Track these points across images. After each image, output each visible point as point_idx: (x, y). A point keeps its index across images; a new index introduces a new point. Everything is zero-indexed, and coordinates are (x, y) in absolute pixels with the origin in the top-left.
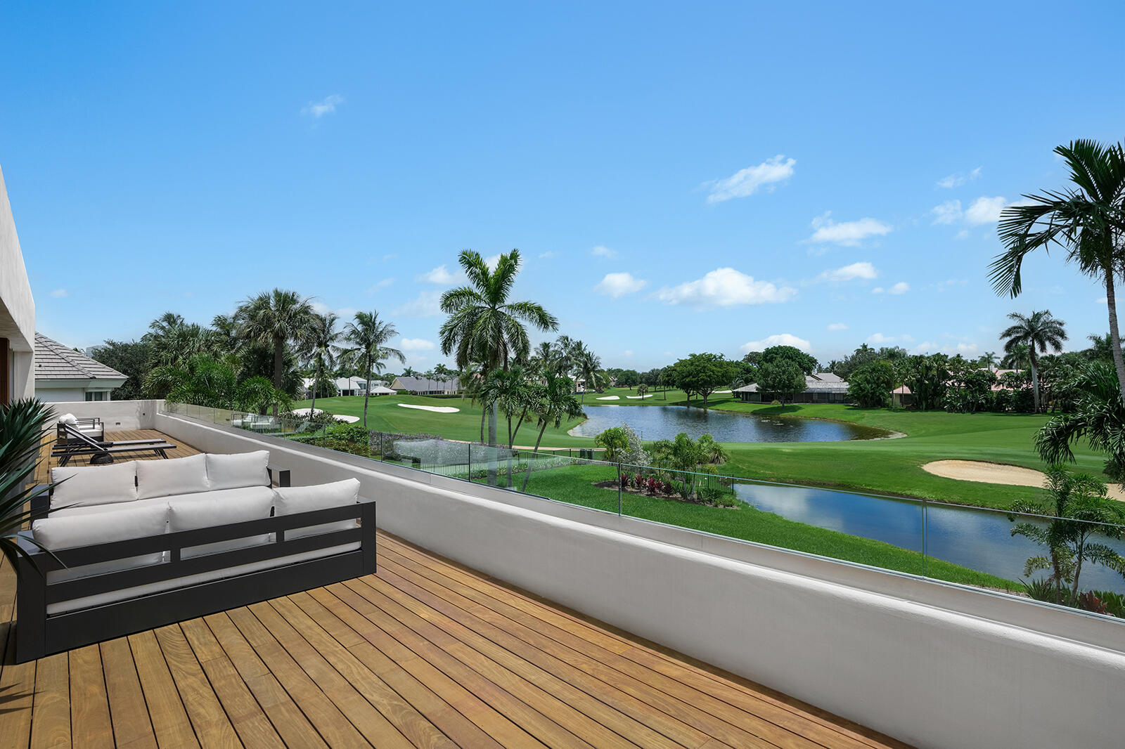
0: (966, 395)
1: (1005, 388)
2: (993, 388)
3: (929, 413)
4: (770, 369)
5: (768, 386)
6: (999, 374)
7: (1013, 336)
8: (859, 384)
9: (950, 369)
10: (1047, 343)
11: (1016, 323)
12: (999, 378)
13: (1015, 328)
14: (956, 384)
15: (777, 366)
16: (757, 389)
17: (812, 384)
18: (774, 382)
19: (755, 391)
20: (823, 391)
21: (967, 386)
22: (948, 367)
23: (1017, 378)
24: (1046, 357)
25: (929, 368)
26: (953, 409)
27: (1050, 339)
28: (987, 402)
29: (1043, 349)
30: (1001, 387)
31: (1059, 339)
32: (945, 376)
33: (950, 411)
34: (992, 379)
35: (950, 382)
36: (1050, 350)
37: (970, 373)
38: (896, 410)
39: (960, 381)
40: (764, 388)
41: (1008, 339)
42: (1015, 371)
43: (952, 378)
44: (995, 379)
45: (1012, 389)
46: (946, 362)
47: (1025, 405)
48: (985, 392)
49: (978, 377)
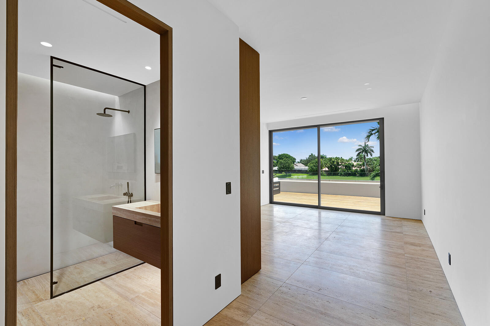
0: (345, 170)
1: (357, 168)
2: (353, 168)
3: (334, 177)
4: (282, 162)
5: (281, 168)
6: (355, 164)
7: (359, 151)
8: (312, 167)
9: (340, 162)
10: (369, 154)
11: (360, 147)
13: (359, 149)
14: (342, 167)
15: (285, 161)
16: (278, 169)
17: (296, 168)
18: (284, 166)
19: (277, 169)
20: (299, 169)
21: (346, 168)
23: (360, 165)
24: (368, 159)
25: (334, 162)
26: (341, 175)
27: (370, 152)
28: (351, 173)
29: (367, 156)
30: (355, 168)
31: (372, 152)
32: (338, 164)
34: (353, 166)
35: (340, 167)
36: (369, 156)
37: (346, 163)
38: (324, 176)
39: (343, 166)
41: (358, 152)
42: (359, 163)
43: (340, 165)
44: (354, 165)
45: (359, 169)
46: (339, 160)
47: (363, 174)
48: (351, 170)
49: (348, 165)
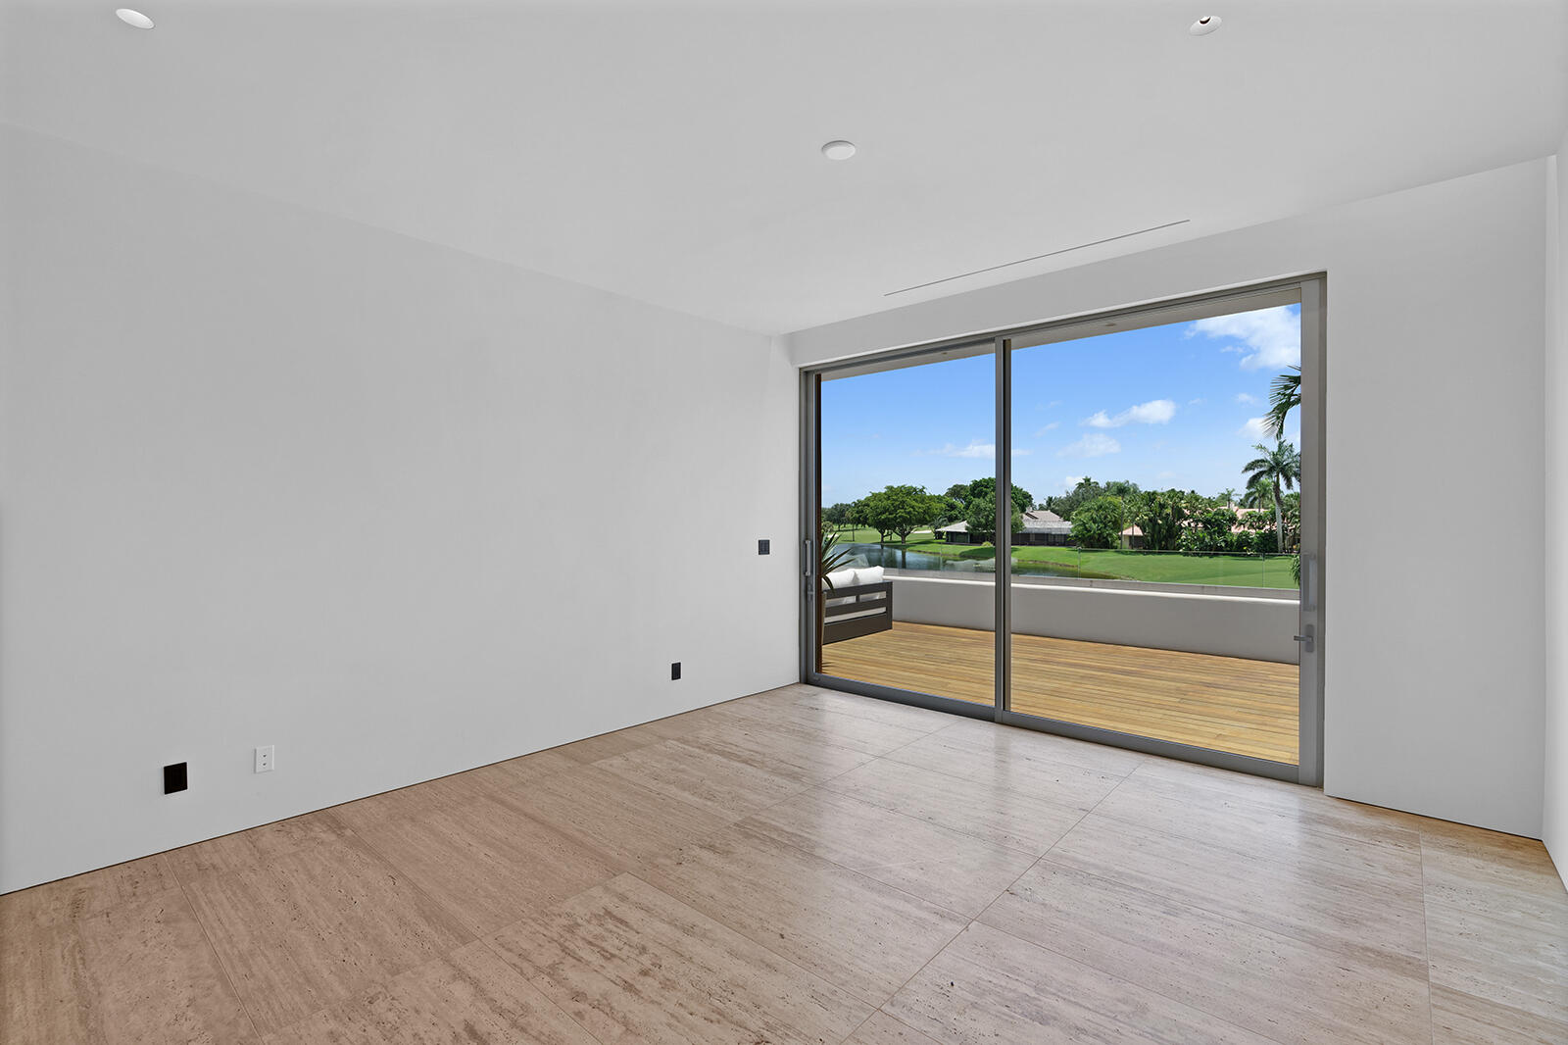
0: (1204, 537)
1: (1246, 529)
2: (1234, 530)
4: (983, 505)
5: (980, 525)
6: (1240, 513)
7: (1256, 471)
8: (1084, 524)
9: (1186, 508)
10: (1293, 479)
11: (1260, 456)
12: (1240, 518)
13: (1258, 461)
14: (1192, 525)
15: (991, 502)
16: (967, 528)
17: (1030, 525)
18: (986, 520)
19: (964, 530)
20: (1041, 531)
21: (1205, 527)
22: (1184, 505)
23: (1260, 518)
24: (1292, 495)
25: (1162, 506)
26: (1189, 552)
27: (1296, 474)
28: (1226, 546)
29: (1289, 485)
30: (1242, 529)
32: (1179, 514)
33: (1185, 554)
34: (1233, 520)
35: (1186, 523)
37: (1209, 512)
38: (1126, 553)
39: (1197, 521)
40: (975, 526)
41: (1251, 474)
42: (1257, 510)
43: (1188, 517)
44: (1236, 519)
45: (1254, 531)
46: (1182, 499)
47: (1268, 548)
48: (1224, 534)
49: (1217, 517)
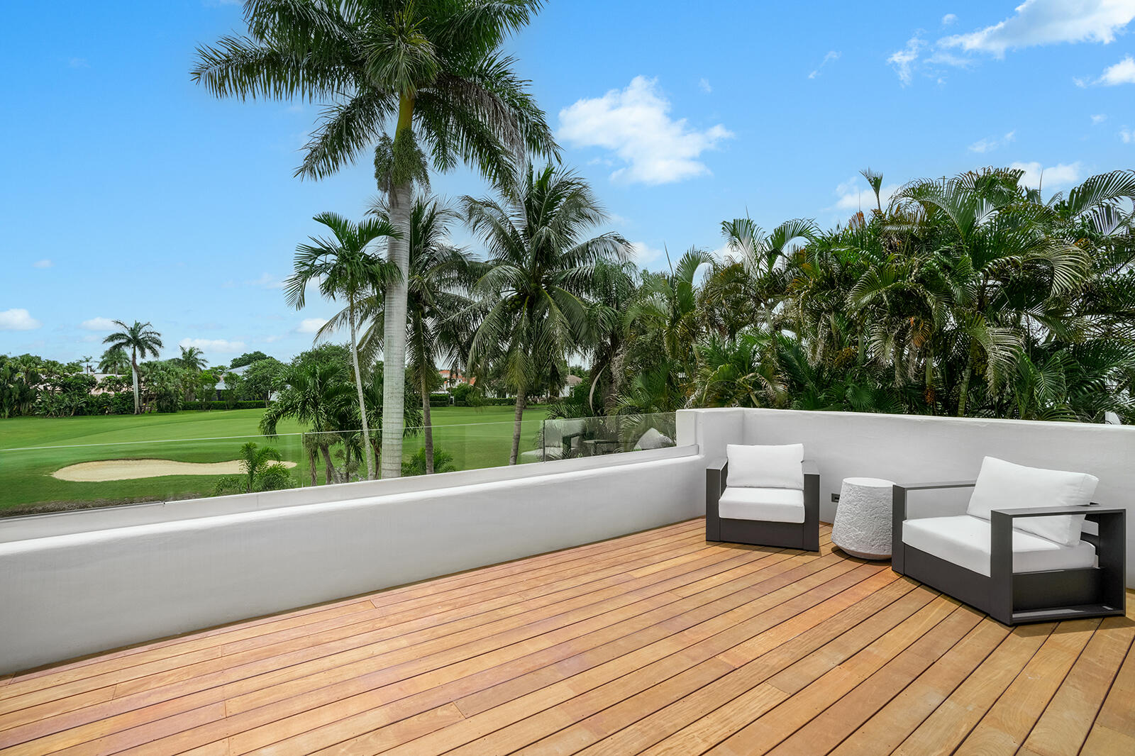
0: (63, 399)
1: (105, 391)
2: (94, 392)
3: (15, 422)
6: (100, 378)
7: (116, 342)
9: (43, 373)
10: (147, 351)
11: (120, 330)
12: (100, 382)
13: (118, 335)
14: (49, 388)
21: (64, 391)
22: (40, 370)
23: (118, 382)
24: (145, 364)
25: (14, 371)
26: (47, 414)
27: (150, 348)
28: (87, 406)
29: (143, 355)
30: (101, 392)
31: (156, 347)
32: (34, 378)
33: (43, 416)
34: (92, 383)
35: (41, 387)
36: (149, 357)
37: (66, 376)
39: (54, 386)
41: (111, 344)
42: (115, 375)
43: (46, 381)
44: (95, 383)
45: (113, 393)
46: (37, 364)
47: (125, 407)
48: (84, 396)
49: (76, 381)
